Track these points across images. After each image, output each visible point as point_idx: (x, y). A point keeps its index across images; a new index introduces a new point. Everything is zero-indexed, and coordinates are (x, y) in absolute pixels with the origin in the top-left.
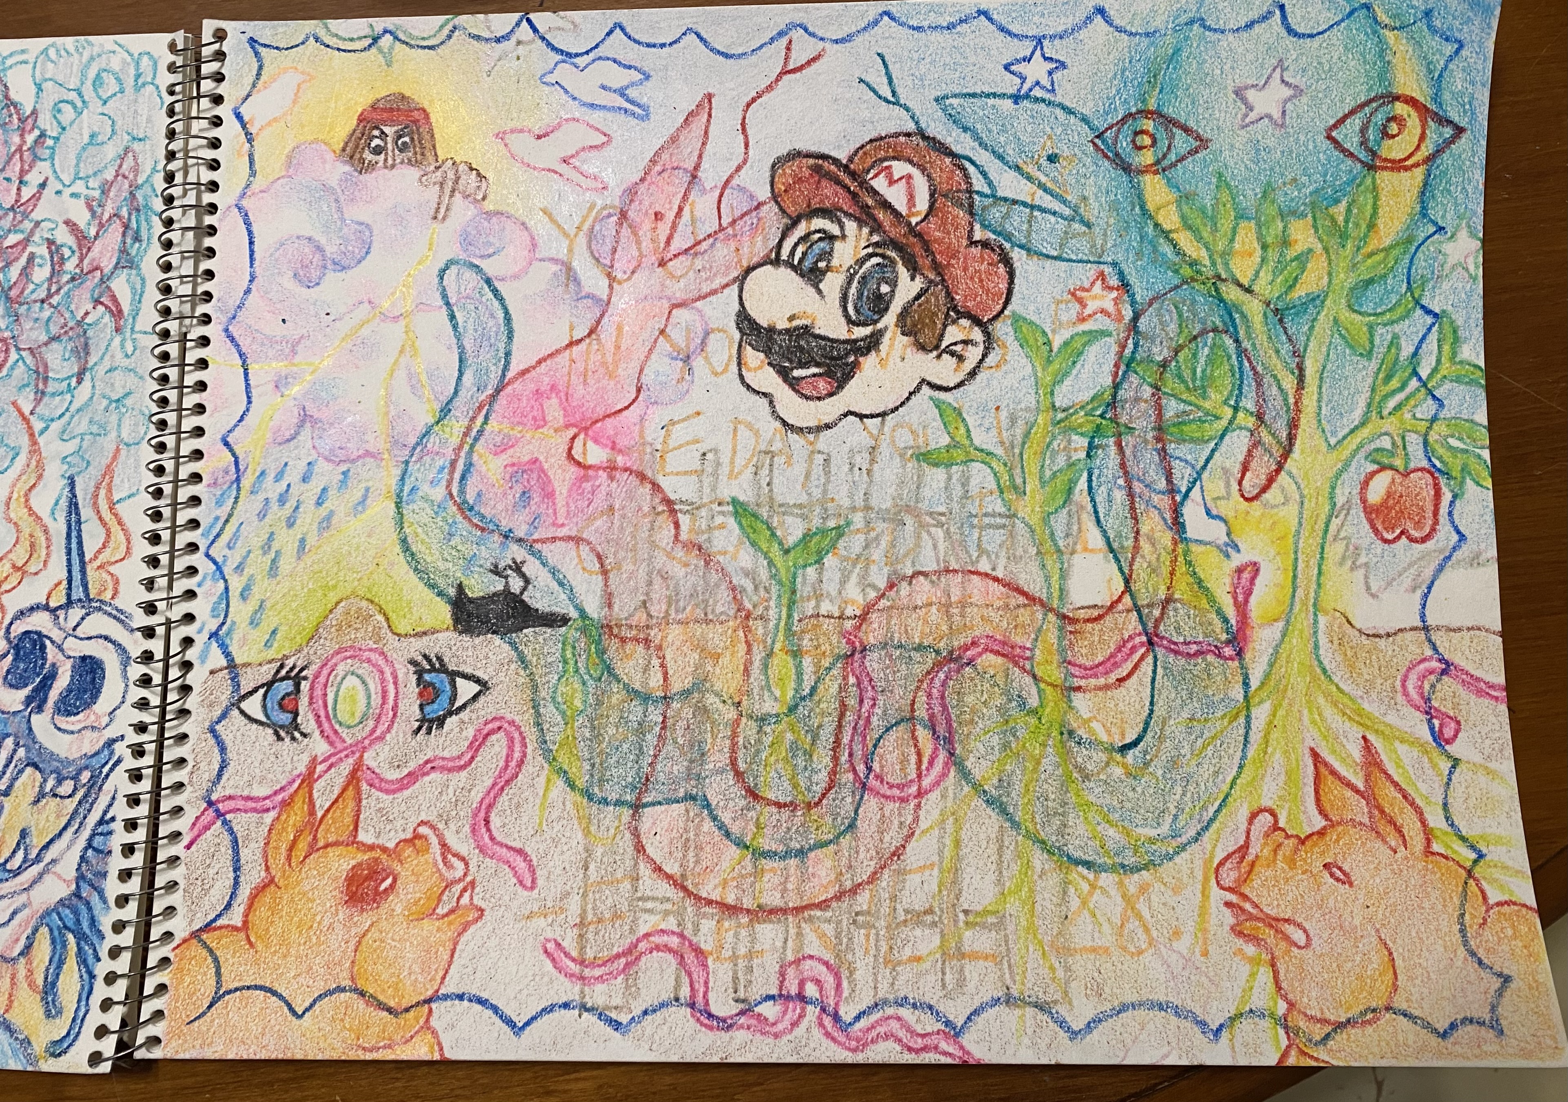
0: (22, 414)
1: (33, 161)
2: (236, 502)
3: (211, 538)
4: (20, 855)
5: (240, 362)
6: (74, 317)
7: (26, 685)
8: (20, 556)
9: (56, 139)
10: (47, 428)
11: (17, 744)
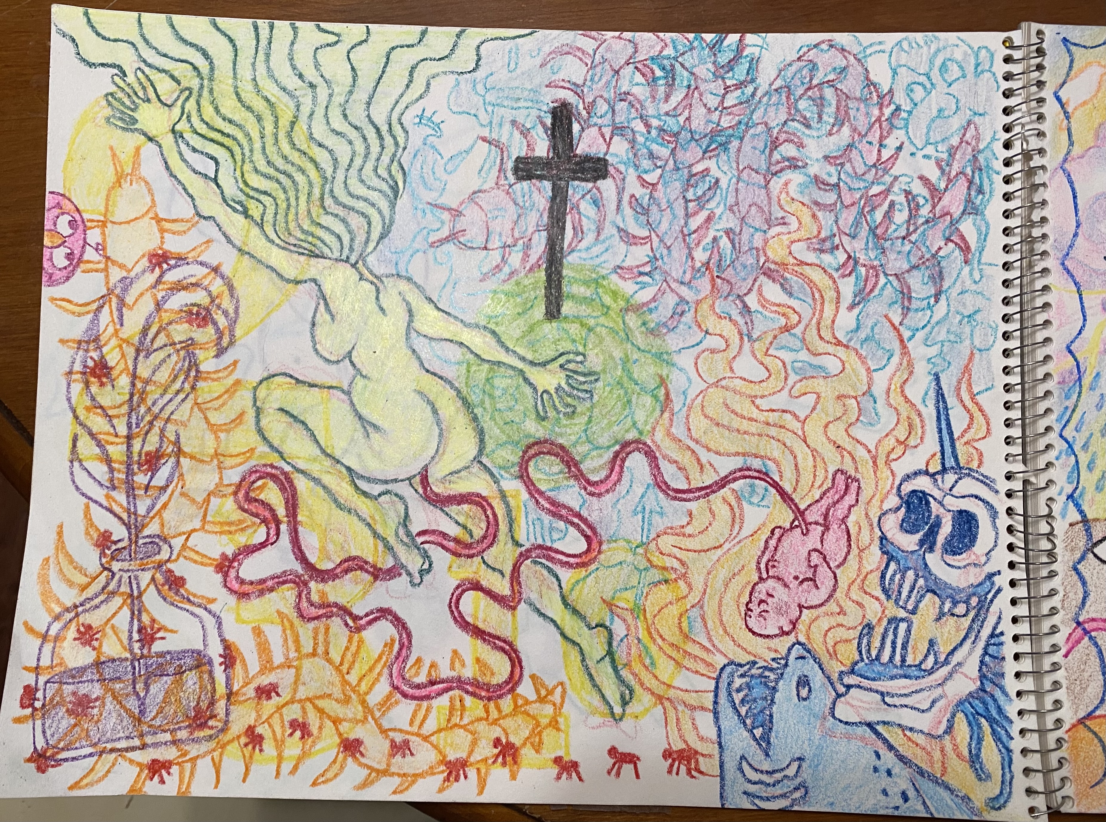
0: (893, 325)
1: (891, 129)
2: (1079, 396)
3: (1063, 422)
4: (931, 659)
5: (1075, 289)
6: (929, 251)
7: (918, 531)
8: (901, 433)
9: (910, 113)
10: (913, 336)
11: (917, 575)
